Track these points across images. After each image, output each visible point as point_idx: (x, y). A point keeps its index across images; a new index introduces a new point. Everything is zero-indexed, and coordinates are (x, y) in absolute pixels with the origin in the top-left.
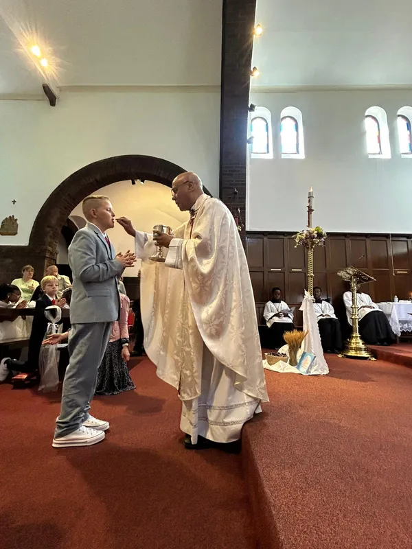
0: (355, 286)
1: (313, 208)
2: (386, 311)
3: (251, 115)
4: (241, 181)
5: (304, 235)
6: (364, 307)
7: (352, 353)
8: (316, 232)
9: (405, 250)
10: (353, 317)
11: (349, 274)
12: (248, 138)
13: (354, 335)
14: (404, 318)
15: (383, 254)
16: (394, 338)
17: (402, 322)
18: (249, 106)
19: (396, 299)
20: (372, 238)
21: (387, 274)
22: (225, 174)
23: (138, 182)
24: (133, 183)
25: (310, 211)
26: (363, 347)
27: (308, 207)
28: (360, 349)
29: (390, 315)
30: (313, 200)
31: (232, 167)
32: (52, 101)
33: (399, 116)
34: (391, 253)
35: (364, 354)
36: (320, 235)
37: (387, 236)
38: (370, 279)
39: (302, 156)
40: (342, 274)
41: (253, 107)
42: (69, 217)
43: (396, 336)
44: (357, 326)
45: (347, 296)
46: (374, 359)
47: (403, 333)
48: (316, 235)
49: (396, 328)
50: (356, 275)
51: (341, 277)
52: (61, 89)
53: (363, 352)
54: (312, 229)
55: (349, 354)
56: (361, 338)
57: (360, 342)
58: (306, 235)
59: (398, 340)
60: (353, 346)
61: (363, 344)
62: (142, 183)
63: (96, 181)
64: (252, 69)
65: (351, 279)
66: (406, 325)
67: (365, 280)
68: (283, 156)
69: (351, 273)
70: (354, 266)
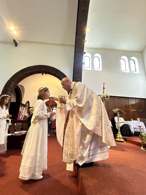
0: (118, 115)
1: (105, 88)
2: (129, 124)
3: (84, 55)
4: (80, 77)
5: (102, 96)
6: (122, 122)
7: (118, 140)
8: (106, 96)
9: (135, 103)
10: (118, 126)
11: (116, 110)
12: (83, 63)
13: (119, 133)
14: (135, 127)
15: (128, 104)
16: (132, 134)
17: (135, 128)
18: (84, 52)
19: (132, 120)
20: (124, 98)
21: (129, 111)
22: (75, 74)
23: (44, 74)
24: (43, 75)
25: (104, 88)
26: (122, 137)
27: (103, 87)
28: (121, 138)
29: (130, 126)
30: (105, 85)
31: (77, 72)
32: (16, 45)
33: (131, 59)
34: (130, 104)
35: (122, 140)
36: (107, 97)
37: (129, 98)
38: (124, 113)
39: (101, 69)
40: (114, 110)
41: (85, 53)
42: (18, 85)
44: (120, 129)
45: (116, 118)
46: (125, 142)
47: (135, 132)
48: (106, 97)
49: (133, 131)
50: (119, 111)
51: (114, 112)
52: (20, 41)
53: (122, 139)
54: (105, 95)
55: (117, 140)
57: (121, 135)
58: (103, 97)
60: (118, 137)
62: (46, 75)
63: (29, 73)
64: (85, 41)
65: (117, 112)
66: (136, 129)
67: (122, 113)
68: (95, 69)
69: (117, 110)
70: (118, 108)
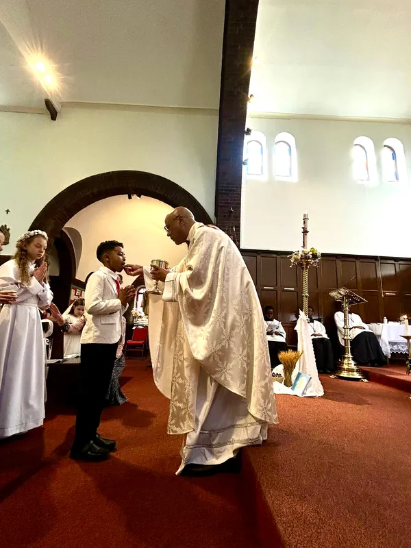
0: (346, 306)
1: (308, 230)
2: (377, 332)
3: (246, 138)
4: (235, 200)
5: (300, 255)
6: (355, 327)
7: (344, 374)
8: (311, 253)
9: (393, 272)
10: (346, 338)
11: (341, 294)
12: (244, 160)
13: (346, 356)
14: (393, 339)
15: (372, 276)
16: (384, 359)
17: (392, 344)
18: (246, 130)
19: (385, 320)
20: (361, 260)
21: (378, 295)
22: (221, 193)
23: (134, 197)
24: (130, 198)
25: (305, 232)
26: (355, 368)
27: (303, 228)
28: (352, 370)
29: (380, 336)
30: (308, 222)
31: (228, 187)
32: (54, 115)
33: (385, 146)
34: (379, 275)
35: (356, 375)
36: (315, 256)
37: (375, 258)
38: (361, 300)
39: (295, 178)
40: (334, 294)
41: (249, 131)
42: (63, 229)
43: (386, 357)
44: (349, 347)
45: (339, 317)
46: (366, 380)
47: (392, 354)
48: (311, 256)
49: (386, 349)
50: (348, 296)
51: (333, 298)
52: (63, 104)
53: (355, 373)
54: (308, 250)
55: (342, 375)
56: (353, 359)
58: (302, 256)
59: (388, 361)
60: (345, 367)
61: (355, 365)
62: (138, 198)
63: (93, 194)
64: (249, 96)
65: (343, 299)
66: (395, 347)
67: (357, 302)
68: (277, 179)
69: (343, 293)
70: (347, 286)
